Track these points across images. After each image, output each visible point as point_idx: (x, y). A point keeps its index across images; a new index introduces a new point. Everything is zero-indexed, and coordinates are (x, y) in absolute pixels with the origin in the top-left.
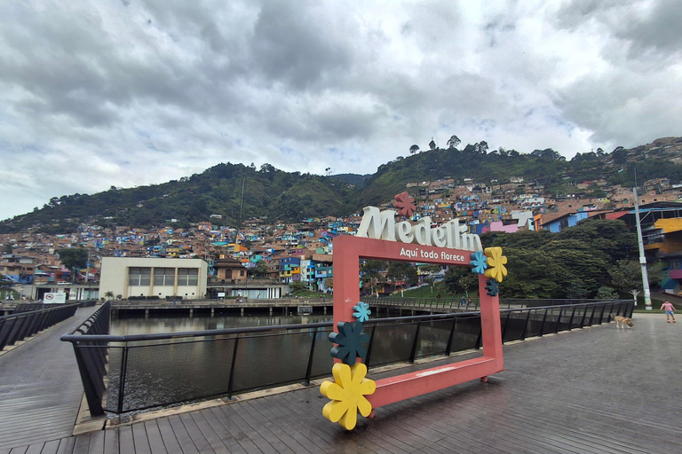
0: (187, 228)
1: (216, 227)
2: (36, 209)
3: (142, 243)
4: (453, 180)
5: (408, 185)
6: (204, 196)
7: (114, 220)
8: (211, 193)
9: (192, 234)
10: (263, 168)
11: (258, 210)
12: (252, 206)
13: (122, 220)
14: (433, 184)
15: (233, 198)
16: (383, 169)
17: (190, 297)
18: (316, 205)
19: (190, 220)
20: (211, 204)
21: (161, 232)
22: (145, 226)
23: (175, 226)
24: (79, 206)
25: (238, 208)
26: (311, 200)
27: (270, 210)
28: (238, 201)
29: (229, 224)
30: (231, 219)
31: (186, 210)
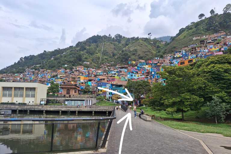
0: (71, 69)
1: (86, 68)
2: (15, 63)
3: (49, 77)
4: (225, 33)
5: (194, 39)
6: (82, 52)
7: (40, 66)
8: (85, 51)
9: (73, 72)
10: (116, 36)
11: (109, 59)
12: (107, 57)
13: (43, 66)
14: (210, 36)
15: (96, 53)
16: (182, 31)
17: (31, 103)
18: (139, 55)
19: (73, 65)
20: (85, 56)
21: (59, 71)
22: (53, 69)
23: (66, 69)
24: (31, 61)
25: (99, 58)
26: (137, 52)
27: (115, 59)
28: (99, 55)
29: (93, 67)
30: (94, 64)
31: (72, 60)
